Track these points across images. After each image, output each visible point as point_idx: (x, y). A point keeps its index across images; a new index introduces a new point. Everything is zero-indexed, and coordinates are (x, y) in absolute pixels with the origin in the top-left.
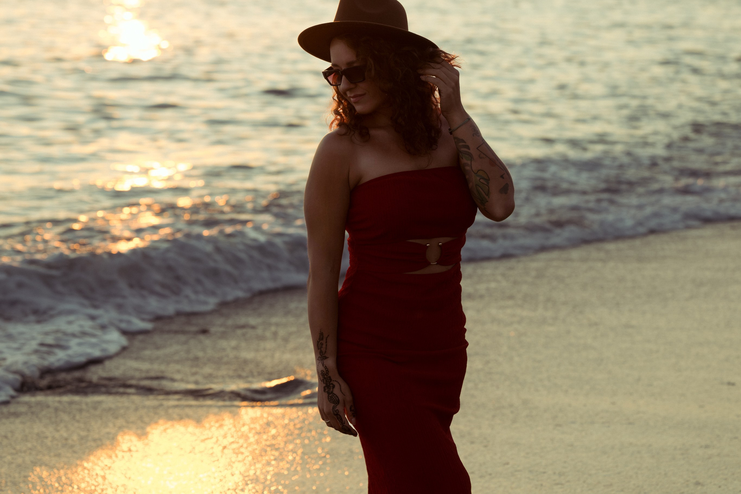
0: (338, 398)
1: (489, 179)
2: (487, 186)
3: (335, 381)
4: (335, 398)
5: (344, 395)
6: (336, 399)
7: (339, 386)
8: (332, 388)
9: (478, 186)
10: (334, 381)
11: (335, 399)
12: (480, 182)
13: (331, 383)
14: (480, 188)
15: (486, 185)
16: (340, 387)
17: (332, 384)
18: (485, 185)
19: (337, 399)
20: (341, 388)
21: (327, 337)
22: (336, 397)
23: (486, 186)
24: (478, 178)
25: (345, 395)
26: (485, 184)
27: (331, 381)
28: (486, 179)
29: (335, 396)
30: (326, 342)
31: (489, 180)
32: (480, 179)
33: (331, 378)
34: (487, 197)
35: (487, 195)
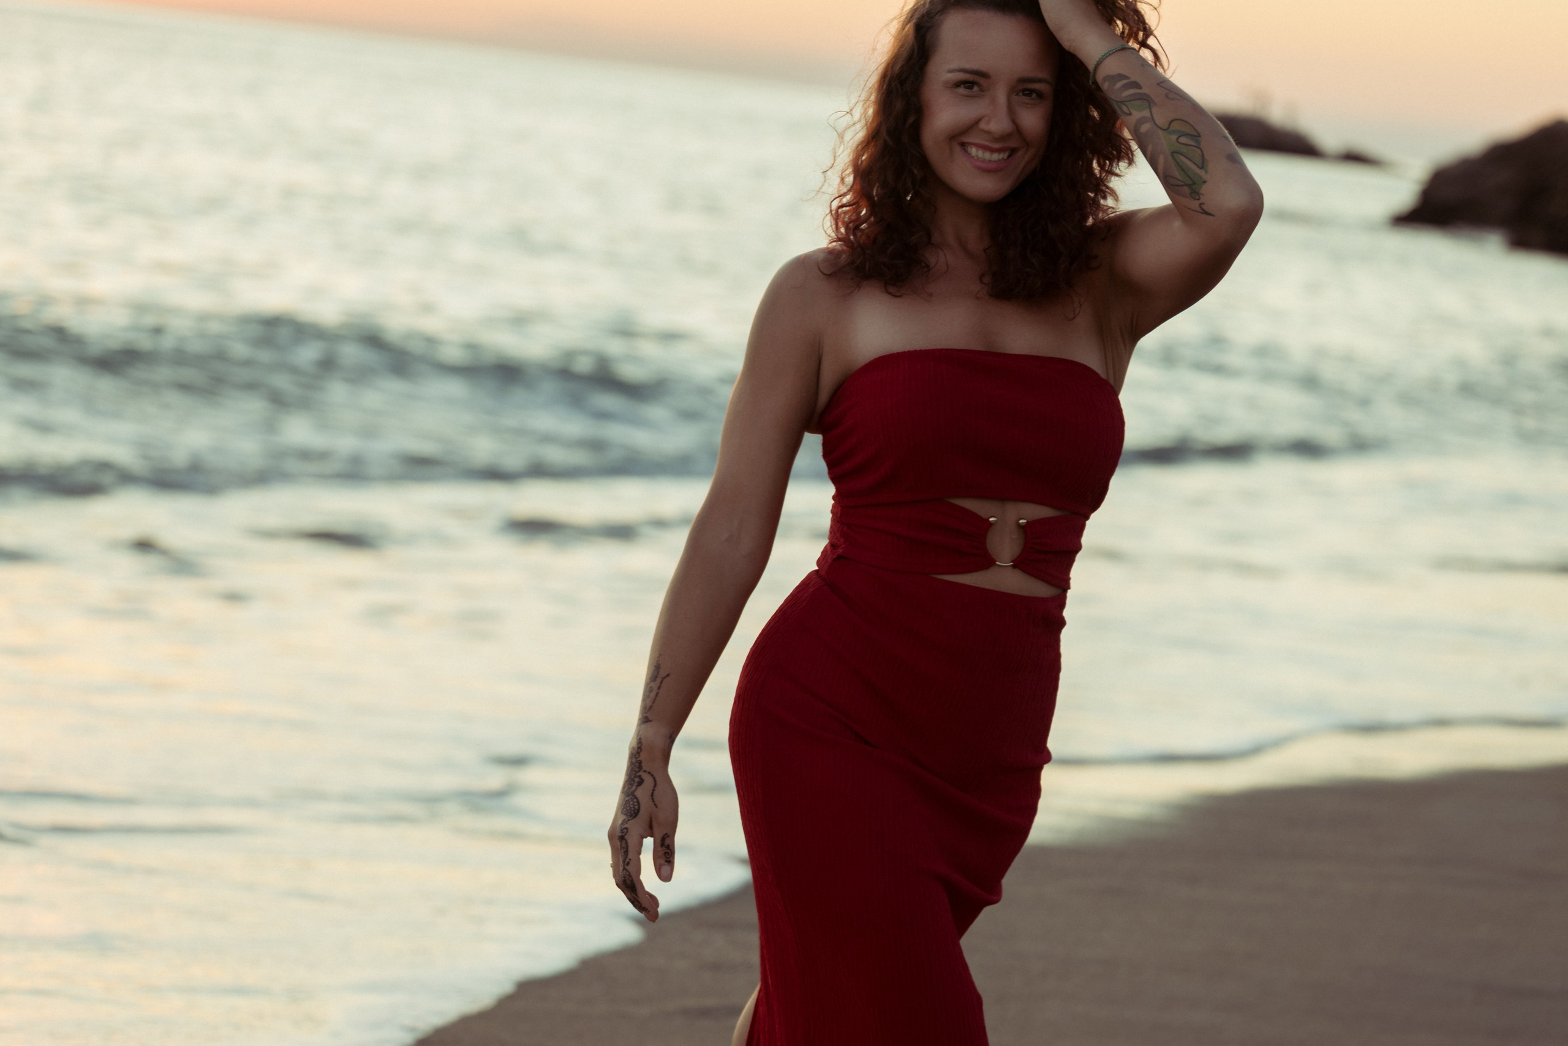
0: (639, 807)
1: (1199, 134)
2: (1198, 148)
3: (649, 773)
4: (633, 804)
5: (655, 805)
6: (634, 807)
7: (653, 785)
8: (636, 784)
9: (1178, 153)
10: (645, 771)
11: (632, 806)
12: (1179, 143)
13: (638, 774)
14: (1183, 158)
15: (1195, 146)
16: (655, 787)
17: (640, 777)
18: (1193, 148)
19: (636, 807)
20: (654, 790)
21: (664, 678)
22: (636, 804)
23: (1196, 149)
24: (1174, 137)
25: (657, 807)
26: (1192, 146)
27: (639, 771)
28: (1191, 135)
29: (635, 800)
30: (659, 688)
31: (1200, 136)
32: (1178, 139)
33: (643, 765)
34: (1201, 172)
35: (1201, 166)
